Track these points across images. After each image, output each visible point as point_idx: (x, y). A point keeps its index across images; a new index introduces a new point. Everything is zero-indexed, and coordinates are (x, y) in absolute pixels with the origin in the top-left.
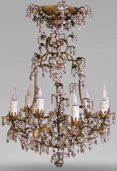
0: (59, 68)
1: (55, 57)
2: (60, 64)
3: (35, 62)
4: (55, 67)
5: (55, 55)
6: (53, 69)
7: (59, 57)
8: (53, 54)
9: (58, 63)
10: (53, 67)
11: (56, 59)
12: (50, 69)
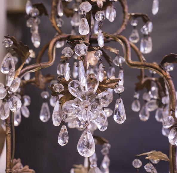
0: (98, 100)
1: (83, 53)
2: (104, 82)
3: (7, 72)
4: (83, 98)
5: (82, 47)
6: (74, 105)
7: (96, 54)
8: (73, 40)
9: (96, 81)
10: (74, 98)
11: (85, 64)
12: (61, 104)
